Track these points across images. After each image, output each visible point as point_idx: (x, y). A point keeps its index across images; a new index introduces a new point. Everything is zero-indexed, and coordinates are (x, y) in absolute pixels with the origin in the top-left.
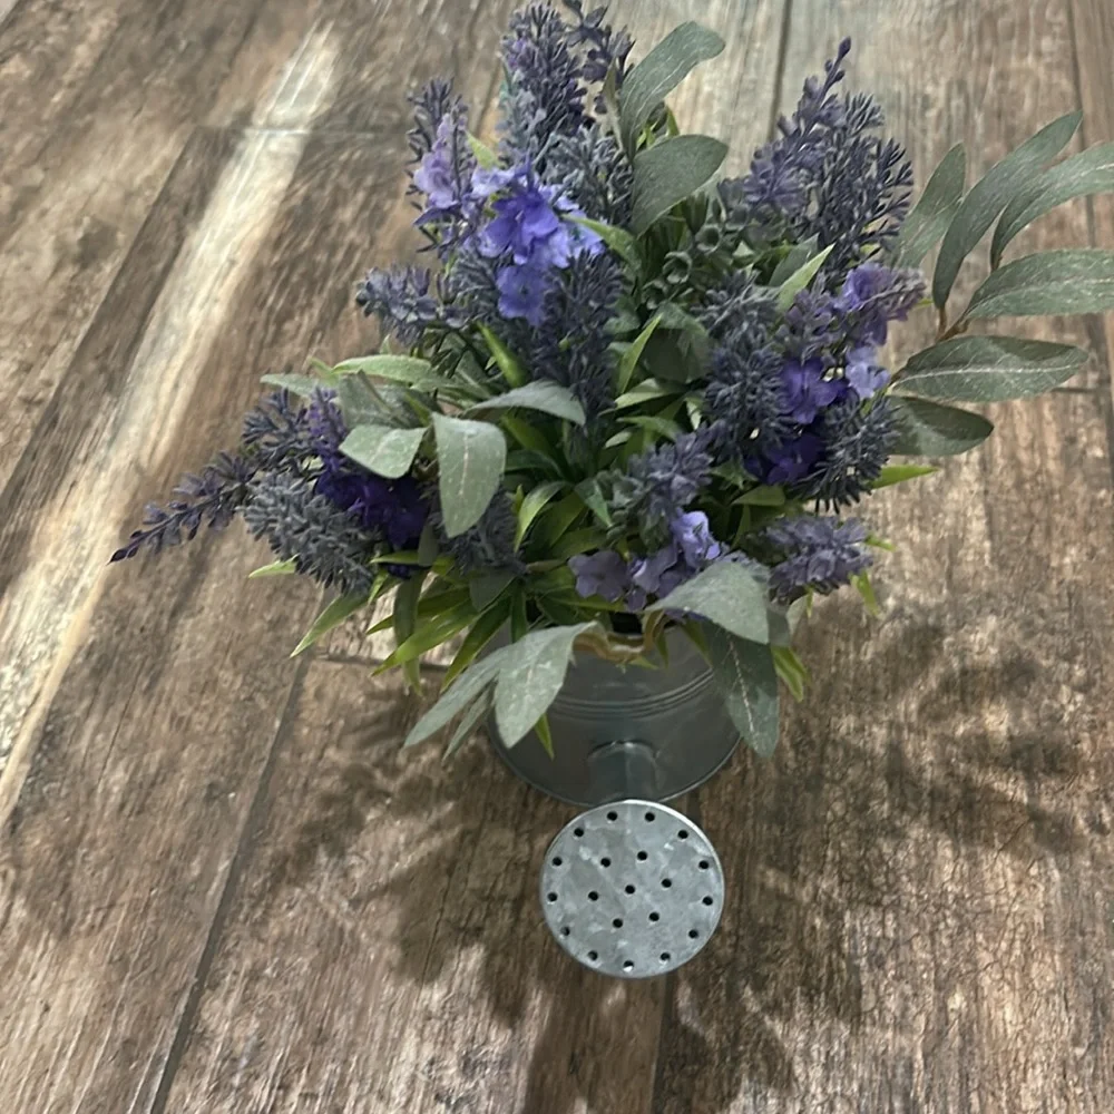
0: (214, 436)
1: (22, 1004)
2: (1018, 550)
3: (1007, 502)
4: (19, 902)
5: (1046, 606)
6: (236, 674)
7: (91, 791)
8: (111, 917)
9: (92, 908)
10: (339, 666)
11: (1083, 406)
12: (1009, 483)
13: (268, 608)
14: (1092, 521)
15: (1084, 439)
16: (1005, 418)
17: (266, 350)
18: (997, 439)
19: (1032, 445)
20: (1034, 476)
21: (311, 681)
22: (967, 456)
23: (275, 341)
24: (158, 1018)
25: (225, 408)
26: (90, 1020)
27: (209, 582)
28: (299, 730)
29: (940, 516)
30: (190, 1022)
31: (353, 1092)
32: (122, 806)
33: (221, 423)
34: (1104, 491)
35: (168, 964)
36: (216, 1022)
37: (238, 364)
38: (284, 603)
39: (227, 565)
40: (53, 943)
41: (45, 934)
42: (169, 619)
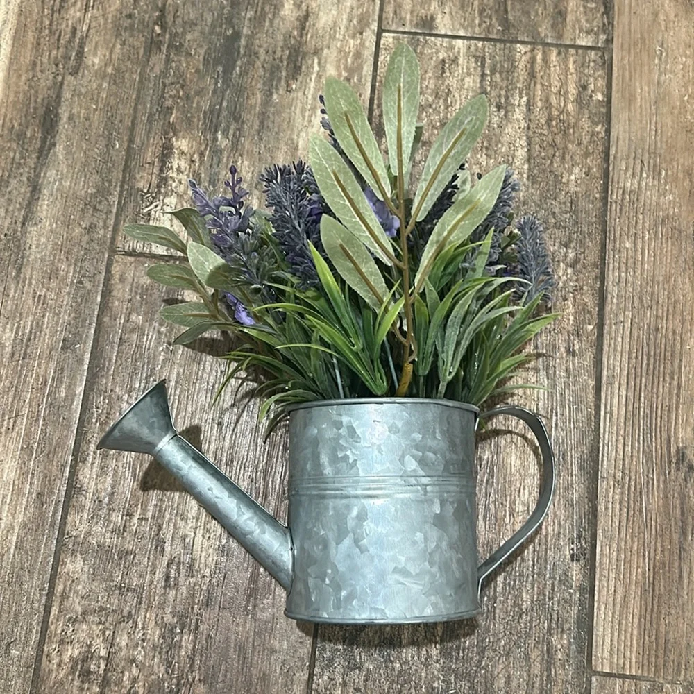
0: (30, 87)
2: (544, 171)
3: (541, 134)
5: (557, 210)
6: (69, 265)
8: (18, 422)
9: (7, 418)
10: (132, 259)
11: (594, 61)
12: (543, 121)
13: (82, 218)
14: (590, 149)
15: (592, 86)
16: (545, 70)
17: (57, 15)
18: (539, 86)
19: (560, 91)
20: (559, 115)
21: (116, 270)
22: (519, 101)
23: (61, 7)
24: (54, 480)
25: (34, 64)
26: (16, 482)
27: (43, 200)
28: (113, 303)
29: (500, 146)
30: (73, 481)
31: (167, 516)
32: (13, 354)
33: (33, 77)
34: (600, 126)
35: (55, 449)
36: (87, 481)
37: (38, 26)
38: (93, 215)
39: (53, 187)
42: (22, 228)
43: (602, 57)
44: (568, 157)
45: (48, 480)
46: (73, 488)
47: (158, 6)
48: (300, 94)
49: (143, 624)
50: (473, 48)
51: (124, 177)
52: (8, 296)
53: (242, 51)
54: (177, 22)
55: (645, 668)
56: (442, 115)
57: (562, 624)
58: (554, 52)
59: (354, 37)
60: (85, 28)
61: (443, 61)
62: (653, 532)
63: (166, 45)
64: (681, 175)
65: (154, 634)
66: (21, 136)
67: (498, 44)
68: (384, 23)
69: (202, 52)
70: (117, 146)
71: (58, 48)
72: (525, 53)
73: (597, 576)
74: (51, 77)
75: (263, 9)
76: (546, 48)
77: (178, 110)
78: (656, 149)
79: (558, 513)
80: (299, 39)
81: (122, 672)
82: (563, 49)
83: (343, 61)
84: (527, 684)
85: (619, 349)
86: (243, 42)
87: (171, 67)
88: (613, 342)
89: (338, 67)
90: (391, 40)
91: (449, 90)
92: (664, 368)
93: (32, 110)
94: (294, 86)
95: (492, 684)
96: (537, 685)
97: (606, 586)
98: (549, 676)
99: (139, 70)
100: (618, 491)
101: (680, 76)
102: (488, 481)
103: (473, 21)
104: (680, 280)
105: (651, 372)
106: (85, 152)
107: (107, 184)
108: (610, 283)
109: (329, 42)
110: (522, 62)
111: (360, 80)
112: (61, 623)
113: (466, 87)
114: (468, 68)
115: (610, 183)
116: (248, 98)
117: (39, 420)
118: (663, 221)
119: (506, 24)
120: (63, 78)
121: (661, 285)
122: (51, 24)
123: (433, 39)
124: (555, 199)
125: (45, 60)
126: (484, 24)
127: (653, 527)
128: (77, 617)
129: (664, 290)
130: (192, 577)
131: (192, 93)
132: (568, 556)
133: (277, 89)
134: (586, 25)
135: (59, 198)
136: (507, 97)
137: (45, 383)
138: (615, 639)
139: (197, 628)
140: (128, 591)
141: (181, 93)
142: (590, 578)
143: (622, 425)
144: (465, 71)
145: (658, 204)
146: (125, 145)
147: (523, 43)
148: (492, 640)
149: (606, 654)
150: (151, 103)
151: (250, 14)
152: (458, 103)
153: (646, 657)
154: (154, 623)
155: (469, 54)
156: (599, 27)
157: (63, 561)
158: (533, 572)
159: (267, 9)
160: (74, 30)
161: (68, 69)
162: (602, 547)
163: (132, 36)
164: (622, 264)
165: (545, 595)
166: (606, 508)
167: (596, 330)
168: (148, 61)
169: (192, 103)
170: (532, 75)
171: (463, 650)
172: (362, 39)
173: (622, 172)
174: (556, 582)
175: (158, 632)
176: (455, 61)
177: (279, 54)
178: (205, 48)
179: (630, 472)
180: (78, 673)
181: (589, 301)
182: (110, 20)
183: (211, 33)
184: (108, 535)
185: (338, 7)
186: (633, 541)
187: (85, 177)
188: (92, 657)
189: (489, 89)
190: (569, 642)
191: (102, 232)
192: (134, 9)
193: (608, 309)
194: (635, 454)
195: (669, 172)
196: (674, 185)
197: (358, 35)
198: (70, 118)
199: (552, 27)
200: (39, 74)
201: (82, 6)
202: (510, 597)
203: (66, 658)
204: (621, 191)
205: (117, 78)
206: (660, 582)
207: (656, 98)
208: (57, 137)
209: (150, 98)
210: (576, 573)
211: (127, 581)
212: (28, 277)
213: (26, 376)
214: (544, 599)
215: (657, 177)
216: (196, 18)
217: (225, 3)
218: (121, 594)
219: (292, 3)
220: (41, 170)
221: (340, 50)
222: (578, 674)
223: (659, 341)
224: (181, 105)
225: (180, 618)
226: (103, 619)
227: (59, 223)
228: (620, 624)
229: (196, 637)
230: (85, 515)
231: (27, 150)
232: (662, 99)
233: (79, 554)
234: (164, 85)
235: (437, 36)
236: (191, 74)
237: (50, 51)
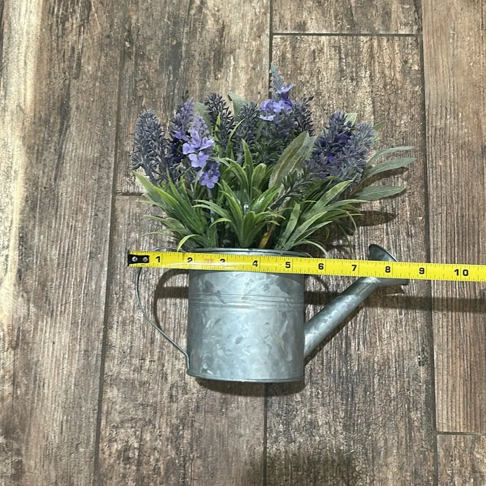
0: (49, 88)
1: (44, 343)
3: (380, 95)
4: (31, 305)
6: (88, 204)
7: (46, 260)
8: (67, 308)
9: (60, 305)
10: (127, 197)
11: (411, 44)
12: (381, 86)
14: (413, 103)
15: (411, 61)
16: (380, 53)
17: (60, 39)
18: (377, 63)
19: (391, 66)
20: (391, 82)
21: (118, 205)
22: (365, 74)
23: (63, 34)
24: (94, 341)
25: (50, 74)
26: (71, 345)
27: (66, 163)
28: (118, 227)
29: (355, 105)
30: (106, 341)
31: (167, 358)
32: (59, 264)
33: (50, 82)
34: (418, 87)
35: (92, 322)
36: (115, 340)
37: (50, 48)
38: (99, 171)
39: (71, 154)
40: (49, 319)
41: (45, 317)
42: (55, 182)
43: (416, 40)
44: (399, 109)
45: (90, 341)
46: (106, 345)
47: (125, 29)
48: (224, 81)
49: (159, 426)
50: (332, 41)
51: (117, 144)
52: (51, 227)
53: (184, 55)
54: (140, 39)
55: (469, 428)
56: (316, 87)
57: (416, 405)
58: (385, 40)
59: (255, 40)
60: (80, 47)
61: (314, 51)
62: (469, 344)
63: (134, 55)
64: (471, 115)
65: (166, 431)
66: (47, 122)
67: (348, 37)
68: (274, 29)
69: (158, 57)
71: (64, 62)
72: (366, 42)
73: (436, 374)
74: (62, 82)
75: (194, 25)
76: (380, 38)
77: (146, 97)
78: (454, 99)
79: (409, 337)
80: (219, 44)
81: (149, 456)
82: (391, 37)
83: (249, 57)
84: (398, 443)
85: (440, 230)
86: (184, 48)
87: (139, 69)
88: (435, 226)
89: (246, 61)
90: (279, 40)
91: (319, 70)
92: (469, 240)
93: (52, 104)
94: (219, 76)
95: (376, 445)
96: (404, 443)
97: (442, 380)
98: (411, 436)
99: (118, 73)
100: (445, 320)
101: (467, 49)
102: (364, 320)
103: (331, 23)
104: (475, 184)
105: (460, 244)
106: (89, 130)
107: (106, 150)
108: (431, 189)
109: (239, 45)
110: (365, 48)
111: (261, 69)
112: (108, 430)
113: (330, 67)
114: (330, 55)
115: (427, 124)
116: (190, 86)
117: (79, 305)
118: (462, 146)
119: (353, 24)
120: (70, 82)
121: (463, 188)
122: (58, 46)
123: (306, 37)
124: (392, 137)
125: (57, 71)
126: (338, 25)
127: (468, 341)
128: (118, 425)
129: (465, 190)
130: (186, 394)
131: (154, 85)
132: (417, 363)
133: (209, 79)
134: (404, 20)
135: (76, 161)
136: (357, 73)
137: (81, 281)
138: (450, 411)
139: (192, 426)
140: (147, 406)
141: (147, 86)
142: (431, 375)
144: (328, 57)
145: (458, 136)
146: (115, 123)
147: (364, 35)
148: (374, 418)
149: (445, 421)
150: (129, 94)
151: (186, 29)
152: (326, 78)
153: (469, 420)
154: (165, 424)
155: (330, 45)
156: (412, 21)
157: (105, 391)
158: (396, 374)
159: (197, 25)
160: (73, 49)
161: (72, 75)
162: (437, 355)
163: (111, 49)
164: (438, 176)
165: (404, 388)
166: (439, 331)
167: (424, 220)
168: (124, 66)
169: (155, 92)
170: (372, 57)
171: (357, 425)
172: (260, 41)
173: (434, 116)
174: (411, 380)
175: (168, 430)
176: (321, 51)
177: (208, 55)
178: (160, 54)
180: (122, 459)
181: (419, 201)
182: (95, 40)
183: (162, 45)
184: (132, 373)
185: (243, 20)
186: (456, 351)
187: (92, 147)
188: (129, 449)
189: (345, 68)
190: (422, 416)
191: (106, 181)
192: (110, 32)
193: (431, 206)
194: (454, 296)
195: (464, 114)
196: (467, 122)
197: (257, 38)
198: (77, 108)
199: (383, 22)
200: (54, 80)
201: (76, 32)
202: (383, 391)
203: (114, 450)
204: (434, 129)
205: (104, 79)
206: (474, 374)
207: (453, 65)
208: (71, 121)
209: (127, 91)
210: (422, 373)
211: (146, 400)
212: (63, 214)
213: (69, 277)
214: (404, 391)
215: (456, 118)
216: (152, 35)
217: (169, 23)
218: (143, 408)
219: (213, 19)
220: (62, 144)
221: (247, 50)
222: (428, 434)
223: (464, 224)
224: (148, 94)
225: (181, 420)
226: (134, 425)
227: (78, 177)
228: (452, 402)
229: (192, 431)
230: (116, 362)
231: (52, 131)
232: (456, 66)
233: (114, 386)
234: (136, 81)
235: (308, 35)
236: (152, 72)
237: (59, 64)
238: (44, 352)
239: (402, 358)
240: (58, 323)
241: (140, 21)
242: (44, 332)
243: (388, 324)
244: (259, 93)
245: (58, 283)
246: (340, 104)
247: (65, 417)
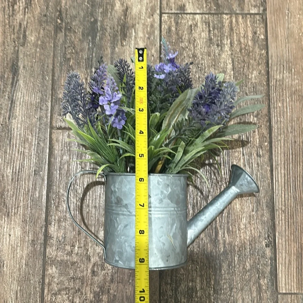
0: (4, 54)
1: (3, 235)
2: (240, 74)
3: (238, 57)
5: (247, 92)
6: (33, 136)
7: (3, 176)
8: (19, 210)
9: (14, 208)
10: (61, 131)
11: (259, 20)
12: (238, 50)
13: (36, 113)
14: (260, 62)
15: (259, 32)
16: (237, 27)
17: (11, 18)
18: (235, 34)
19: (244, 36)
20: (245, 48)
21: (54, 136)
22: (227, 42)
23: (13, 14)
24: (39, 234)
25: (4, 42)
26: (22, 237)
27: (17, 107)
28: (54, 152)
29: (220, 64)
30: (47, 234)
31: (90, 245)
32: (12, 179)
33: (5, 48)
34: (264, 51)
35: (37, 220)
36: (53, 233)
37: (4, 24)
38: (40, 112)
39: (20, 101)
40: (6, 219)
41: (4, 217)
42: (9, 121)
43: (262, 18)
44: (250, 67)
45: (35, 234)
46: (47, 236)
47: (57, 9)
48: (128, 47)
49: (85, 292)
50: (204, 18)
51: (52, 93)
52: (7, 153)
53: (99, 29)
54: (68, 17)
55: (300, 289)
56: (192, 51)
57: (264, 275)
58: (240, 17)
59: (149, 18)
60: (25, 23)
61: (191, 26)
62: (300, 231)
63: (64, 29)
64: (301, 71)
65: (90, 296)
66: (2, 77)
67: (215, 16)
68: (163, 9)
69: (81, 30)
70: (47, 79)
71: (14, 34)
72: (228, 19)
73: (277, 253)
74: (13, 48)
75: (106, 7)
76: (237, 16)
77: (73, 59)
78: (289, 59)
79: (259, 227)
80: (124, 20)
82: (244, 15)
83: (146, 29)
84: (251, 301)
85: (279, 152)
86: (99, 24)
87: (67, 39)
88: (276, 149)
89: (144, 32)
90: (166, 17)
91: (195, 39)
92: (299, 159)
93: (6, 65)
94: (125, 44)
96: (255, 301)
97: (282, 257)
98: (260, 297)
99: (53, 42)
100: (283, 215)
101: (297, 24)
102: (227, 216)
103: (203, 5)
105: (294, 162)
106: (33, 83)
107: (45, 97)
108: (273, 123)
109: (138, 21)
110: (226, 23)
111: (154, 38)
112: (49, 296)
113: (202, 37)
114: (202, 28)
115: (270, 77)
116: (104, 51)
117: (28, 208)
118: (294, 92)
119: (218, 5)
120: (18, 48)
121: (295, 122)
122: (9, 23)
123: (185, 15)
124: (246, 86)
125: (9, 40)
126: (208, 7)
127: (299, 229)
128: (56, 293)
129: (297, 124)
130: (104, 270)
131: (79, 50)
132: (265, 245)
133: (117, 45)
134: (254, 3)
135: (24, 105)
136: (221, 41)
137: (29, 191)
138: (287, 278)
139: (109, 292)
140: (77, 279)
141: (73, 51)
142: (274, 254)
143: (283, 186)
144: (201, 29)
145: (292, 85)
146: (51, 78)
147: (226, 14)
148: (235, 284)
149: (283, 285)
150: (60, 57)
151: (101, 10)
152: (200, 45)
153: (300, 284)
154: (90, 291)
155: (202, 22)
156: (260, 4)
157: (47, 269)
158: (250, 254)
159: (108, 7)
160: (20, 25)
161: (20, 44)
162: (278, 240)
163: (47, 25)
164: (278, 114)
165: (256, 263)
166: (279, 223)
167: (269, 145)
168: (56, 36)
169: (79, 55)
170: (231, 29)
171: (223, 290)
172: (153, 19)
173: (275, 72)
174: (260, 257)
175: (92, 295)
176: (196, 25)
177: (116, 29)
178: (82, 28)
179: (288, 206)
181: (265, 132)
182: (36, 18)
183: (84, 21)
184: (65, 256)
185: (141, 3)
186: (291, 236)
187: (35, 95)
189: (213, 37)
190: (268, 282)
191: (45, 120)
192: (47, 12)
193: (273, 135)
194: (289, 198)
195: (296, 70)
196: (298, 75)
197: (151, 16)
198: (24, 67)
199: (239, 5)
200: (7, 47)
201: (22, 12)
202: (241, 265)
204: (275, 80)
205: (43, 46)
207: (288, 35)
208: (19, 77)
209: (59, 55)
210: (268, 252)
211: (76, 275)
212: (15, 143)
213: (20, 189)
214: (256, 265)
215: (290, 72)
216: (76, 14)
217: (88, 5)
218: (74, 281)
219: (119, 3)
220: (14, 93)
221: (144, 24)
222: (272, 295)
223: (296, 147)
224: (74, 56)
225: (101, 289)
226: (68, 292)
227: (25, 117)
228: (288, 272)
229: (109, 296)
230: (54, 248)
231: (6, 84)
232: (290, 35)
233: (53, 266)
234: (65, 48)
235: (187, 14)
236: (77, 41)
237: (10, 35)
238: (3, 242)
239: (254, 242)
240: (13, 221)
241: (68, 4)
242: (3, 228)
243: (244, 218)
244: (153, 56)
245: (12, 193)
246: (210, 63)
247: (19, 288)
